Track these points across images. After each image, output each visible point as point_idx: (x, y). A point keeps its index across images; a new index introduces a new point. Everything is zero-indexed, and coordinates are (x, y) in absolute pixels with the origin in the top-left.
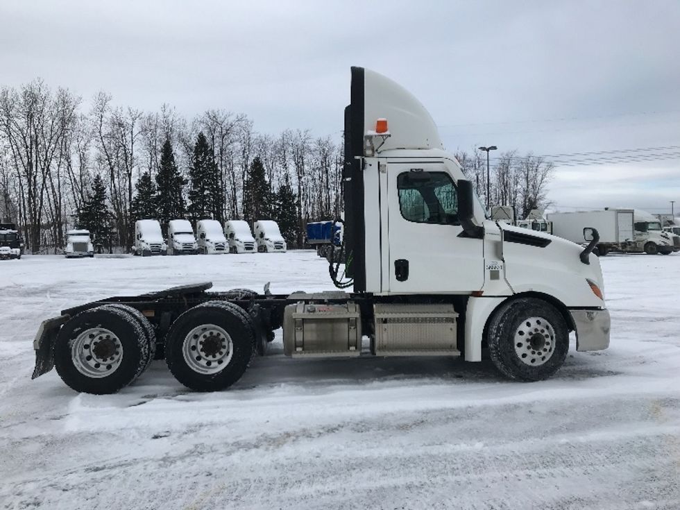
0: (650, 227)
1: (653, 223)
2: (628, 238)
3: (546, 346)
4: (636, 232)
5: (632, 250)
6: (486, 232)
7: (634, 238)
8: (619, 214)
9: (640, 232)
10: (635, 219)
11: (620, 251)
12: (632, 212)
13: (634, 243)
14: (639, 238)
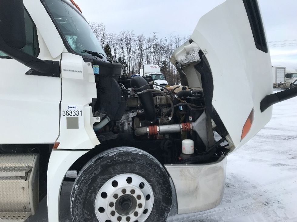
0: (293, 76)
1: (295, 74)
2: (281, 81)
3: (137, 209)
4: (286, 78)
5: (283, 87)
6: (63, 68)
7: (285, 81)
8: (278, 69)
9: (288, 78)
10: (286, 72)
11: (277, 88)
12: (284, 68)
13: (285, 84)
14: (287, 81)
